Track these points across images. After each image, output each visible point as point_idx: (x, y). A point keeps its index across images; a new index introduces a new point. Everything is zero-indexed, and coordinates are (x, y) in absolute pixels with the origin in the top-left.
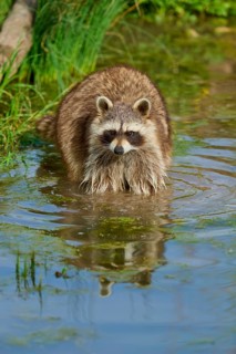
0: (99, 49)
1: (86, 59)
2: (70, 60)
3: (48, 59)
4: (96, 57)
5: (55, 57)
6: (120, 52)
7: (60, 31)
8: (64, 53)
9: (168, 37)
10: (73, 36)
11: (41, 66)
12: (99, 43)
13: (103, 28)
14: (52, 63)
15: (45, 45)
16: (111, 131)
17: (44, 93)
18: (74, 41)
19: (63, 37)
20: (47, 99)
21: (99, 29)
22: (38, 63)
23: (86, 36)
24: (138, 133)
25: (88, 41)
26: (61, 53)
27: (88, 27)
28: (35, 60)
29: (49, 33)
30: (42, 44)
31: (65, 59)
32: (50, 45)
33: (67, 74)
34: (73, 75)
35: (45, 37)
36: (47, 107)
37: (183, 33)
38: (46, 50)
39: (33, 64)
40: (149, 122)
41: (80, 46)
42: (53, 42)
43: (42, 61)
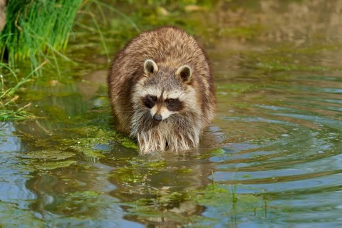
0: (70, 27)
1: (59, 37)
2: (43, 38)
3: (21, 37)
4: (68, 34)
5: (28, 35)
6: (92, 29)
7: (33, 10)
8: (37, 31)
9: (140, 14)
10: (45, 15)
11: (14, 43)
12: (71, 21)
13: (75, 7)
14: (25, 41)
15: (18, 24)
16: (152, 97)
17: (18, 70)
18: (47, 20)
19: (36, 16)
20: (20, 77)
21: (71, 9)
22: (11, 41)
23: (58, 15)
24: (177, 100)
25: (60, 19)
26: (34, 31)
27: (60, 6)
28: (9, 38)
29: (22, 11)
30: (16, 22)
31: (38, 37)
32: (23, 23)
33: (41, 52)
34: (45, 52)
35: (18, 15)
36: (20, 84)
37: (154, 10)
38: (19, 28)
39: (7, 42)
40: (190, 87)
41: (53, 25)
42: (27, 21)
43: (16, 39)
